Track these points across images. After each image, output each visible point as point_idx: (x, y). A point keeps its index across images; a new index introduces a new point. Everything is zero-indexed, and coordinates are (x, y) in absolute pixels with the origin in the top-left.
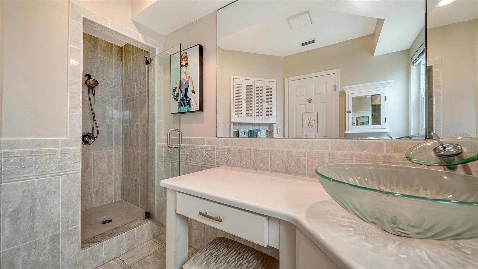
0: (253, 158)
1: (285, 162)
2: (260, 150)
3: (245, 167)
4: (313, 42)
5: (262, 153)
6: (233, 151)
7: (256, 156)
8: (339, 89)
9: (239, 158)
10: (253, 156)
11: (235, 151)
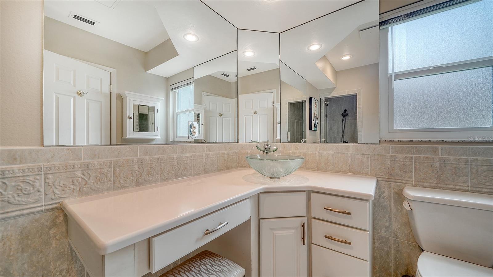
0: (137, 172)
1: (175, 167)
2: (148, 159)
3: (124, 187)
4: (93, 23)
5: (149, 163)
6: (97, 167)
7: (141, 168)
8: (115, 91)
9: (111, 177)
10: (137, 169)
11: (102, 167)
